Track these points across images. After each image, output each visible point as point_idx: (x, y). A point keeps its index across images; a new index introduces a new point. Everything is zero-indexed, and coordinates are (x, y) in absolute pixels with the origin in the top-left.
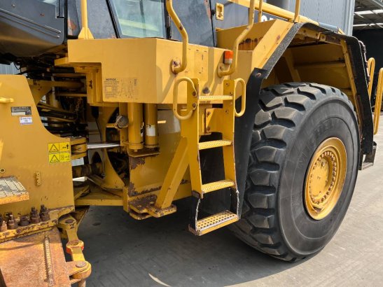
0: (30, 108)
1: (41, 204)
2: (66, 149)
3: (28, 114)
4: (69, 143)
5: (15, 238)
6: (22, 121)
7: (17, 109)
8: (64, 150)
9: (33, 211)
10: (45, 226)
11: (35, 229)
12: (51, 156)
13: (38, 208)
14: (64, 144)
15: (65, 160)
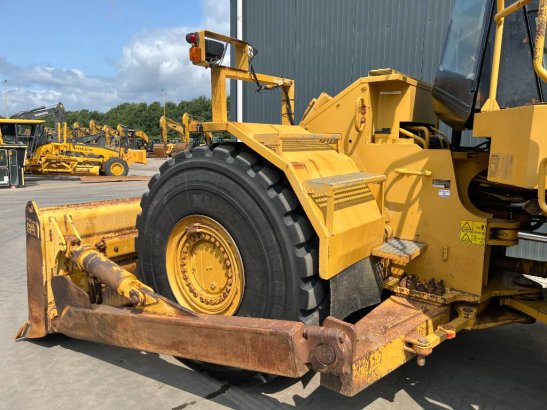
0: (449, 181)
1: (442, 278)
2: (481, 231)
3: (447, 187)
4: (485, 224)
5: (409, 298)
6: (441, 194)
7: (439, 182)
8: (478, 230)
9: (433, 281)
10: (435, 300)
11: (425, 297)
12: (462, 234)
13: (437, 281)
14: (480, 224)
15: (478, 242)
